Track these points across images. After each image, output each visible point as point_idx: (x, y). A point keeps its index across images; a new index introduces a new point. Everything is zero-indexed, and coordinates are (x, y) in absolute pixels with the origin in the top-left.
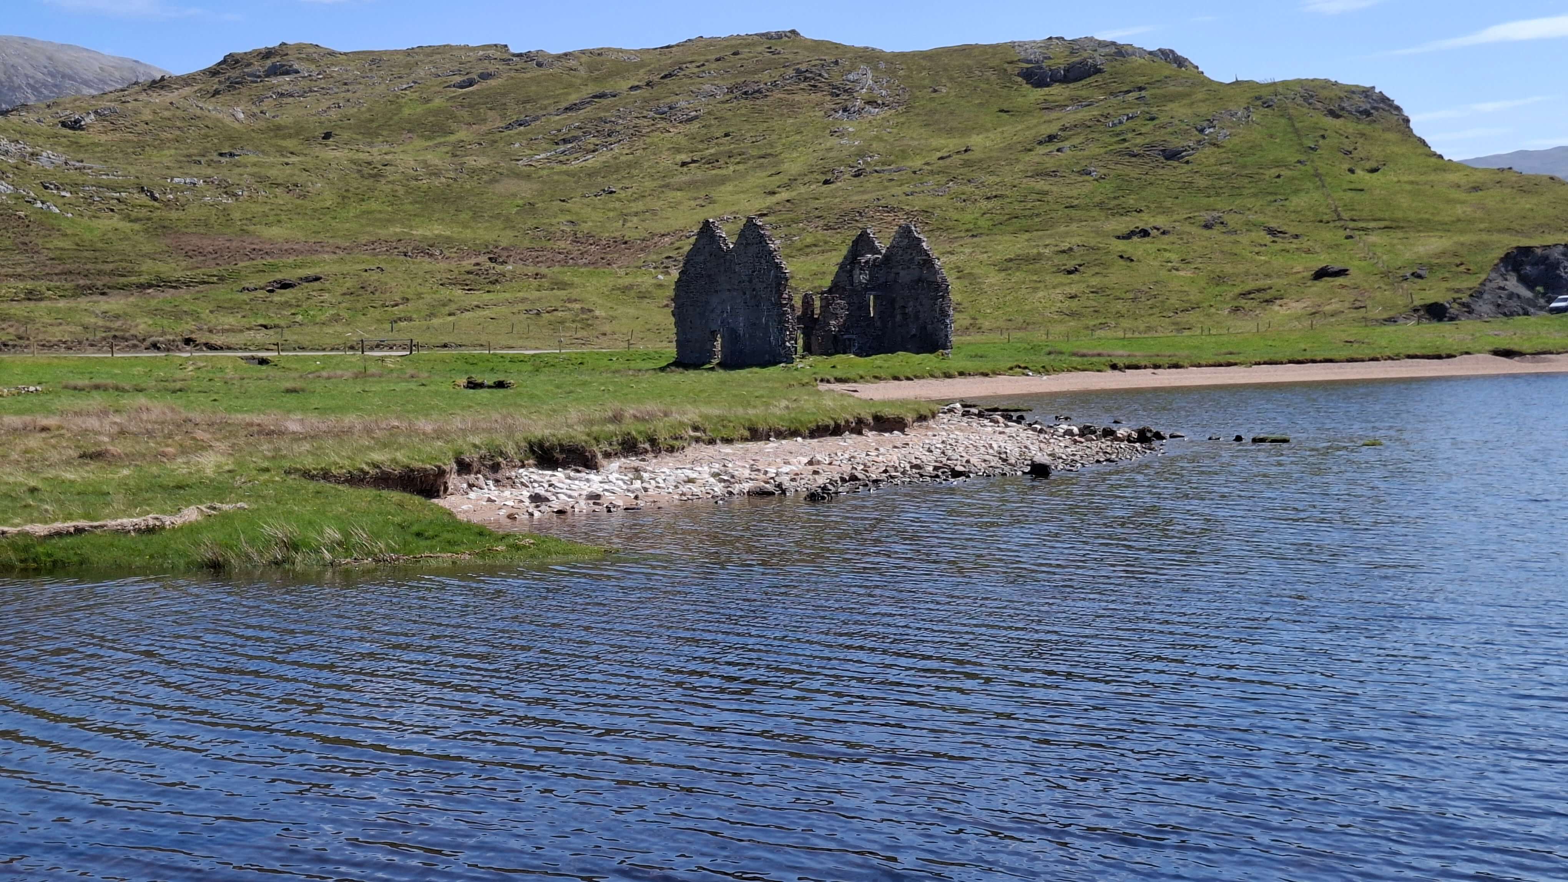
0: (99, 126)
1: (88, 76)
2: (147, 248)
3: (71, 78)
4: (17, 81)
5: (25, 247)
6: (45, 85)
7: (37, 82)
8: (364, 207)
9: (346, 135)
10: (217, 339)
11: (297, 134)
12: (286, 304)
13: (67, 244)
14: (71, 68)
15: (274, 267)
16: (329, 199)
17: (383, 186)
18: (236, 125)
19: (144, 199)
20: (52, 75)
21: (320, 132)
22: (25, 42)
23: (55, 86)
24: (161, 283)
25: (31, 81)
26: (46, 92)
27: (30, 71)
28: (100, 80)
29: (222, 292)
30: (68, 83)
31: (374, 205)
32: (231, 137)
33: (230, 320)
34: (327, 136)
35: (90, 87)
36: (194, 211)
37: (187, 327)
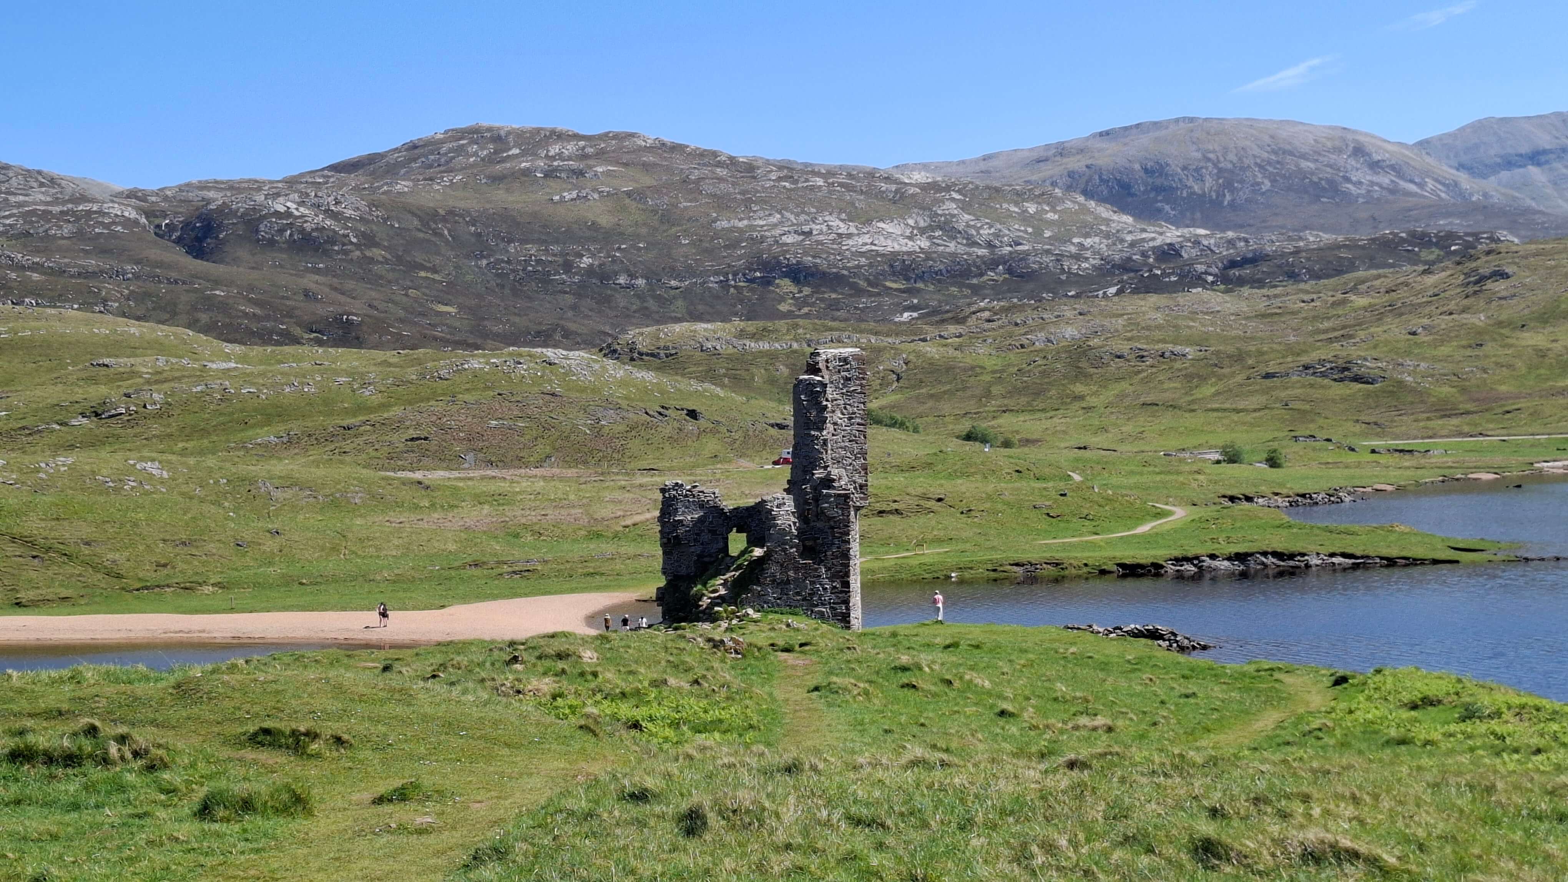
0: (1423, 333)
1: (1305, 149)
2: (1461, 399)
3: (1291, 153)
4: (1247, 162)
5: (1422, 402)
6: (1269, 163)
7: (1263, 160)
8: (1538, 372)
9: (1532, 325)
10: (1489, 433)
11: (1509, 325)
12: (1509, 419)
13: (1434, 399)
14: (1290, 143)
15: (1504, 405)
16: (1524, 370)
17: (1547, 361)
18: (1481, 324)
19: (1455, 378)
20: (1274, 152)
21: (1520, 324)
22: (1251, 123)
23: (1278, 162)
24: (1468, 413)
25: (1258, 161)
26: (1270, 169)
27: (1257, 151)
28: (1315, 152)
29: (1488, 415)
30: (1289, 158)
31: (1542, 371)
32: (1480, 332)
33: (1491, 426)
34: (1523, 326)
35: (1307, 160)
36: (1473, 381)
37: (1480, 429)
